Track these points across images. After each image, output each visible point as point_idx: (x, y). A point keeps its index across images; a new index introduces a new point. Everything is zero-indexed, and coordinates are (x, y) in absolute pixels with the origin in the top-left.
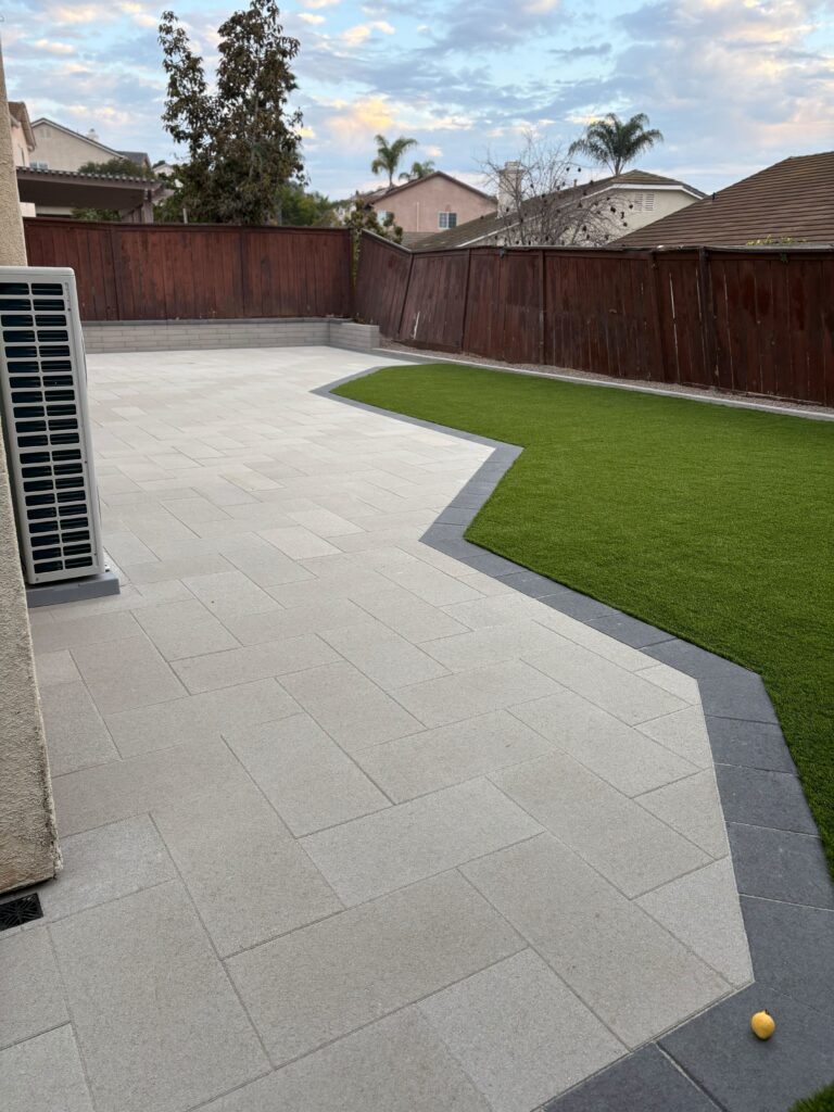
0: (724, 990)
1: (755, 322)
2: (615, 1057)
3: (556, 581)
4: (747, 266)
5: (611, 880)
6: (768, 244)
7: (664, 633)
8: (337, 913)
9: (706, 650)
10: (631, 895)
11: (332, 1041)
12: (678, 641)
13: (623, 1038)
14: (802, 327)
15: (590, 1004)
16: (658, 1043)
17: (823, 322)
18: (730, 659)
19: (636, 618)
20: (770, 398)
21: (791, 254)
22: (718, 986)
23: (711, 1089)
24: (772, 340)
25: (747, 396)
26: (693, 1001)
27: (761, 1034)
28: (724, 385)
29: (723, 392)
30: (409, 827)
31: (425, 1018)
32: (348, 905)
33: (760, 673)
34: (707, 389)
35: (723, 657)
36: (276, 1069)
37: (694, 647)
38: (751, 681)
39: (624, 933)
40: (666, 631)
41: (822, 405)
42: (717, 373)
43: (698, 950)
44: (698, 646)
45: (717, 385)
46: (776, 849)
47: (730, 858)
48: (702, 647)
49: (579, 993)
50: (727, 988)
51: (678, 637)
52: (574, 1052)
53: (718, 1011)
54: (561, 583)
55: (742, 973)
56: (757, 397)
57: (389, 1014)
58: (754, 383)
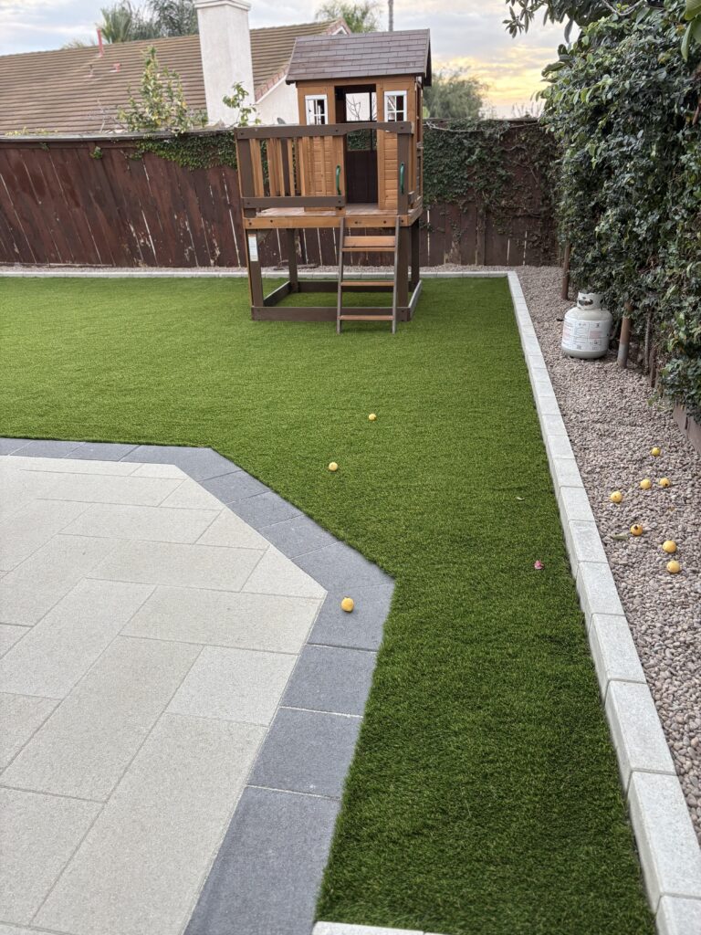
0: (319, 603)
1: (37, 203)
2: (294, 662)
3: (15, 438)
4: (13, 154)
5: (220, 588)
6: (25, 134)
7: (128, 445)
8: (58, 706)
9: (165, 445)
10: (238, 590)
11: (130, 764)
12: (142, 447)
13: (291, 652)
14: (77, 205)
15: (262, 648)
16: (308, 643)
17: (93, 200)
18: (185, 446)
19: (100, 442)
20: (69, 266)
21: (49, 143)
22: (313, 603)
23: (346, 645)
24: (56, 217)
25: (50, 267)
26: (309, 616)
27: (349, 609)
28: (27, 259)
29: (28, 267)
30: (59, 633)
31: (177, 714)
32: (62, 697)
33: (209, 447)
34: (12, 265)
35: (179, 446)
36: (106, 802)
37: (155, 447)
38: (206, 453)
39: (250, 609)
40: (128, 443)
41: (113, 267)
42: (17, 250)
43: (292, 594)
44: (157, 445)
45: (20, 262)
46: (290, 530)
47: (272, 545)
48: (162, 445)
49: (252, 647)
50: (319, 601)
51: (140, 444)
52: (273, 674)
53: (322, 613)
54: (20, 438)
55: (320, 592)
56: (59, 267)
57: (152, 728)
58: (53, 255)
